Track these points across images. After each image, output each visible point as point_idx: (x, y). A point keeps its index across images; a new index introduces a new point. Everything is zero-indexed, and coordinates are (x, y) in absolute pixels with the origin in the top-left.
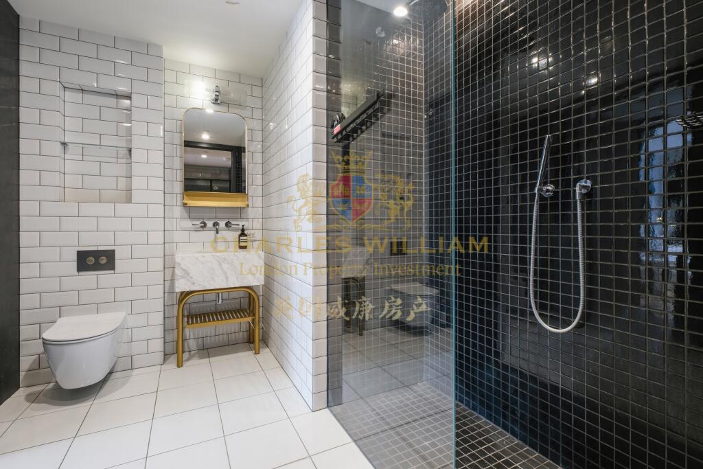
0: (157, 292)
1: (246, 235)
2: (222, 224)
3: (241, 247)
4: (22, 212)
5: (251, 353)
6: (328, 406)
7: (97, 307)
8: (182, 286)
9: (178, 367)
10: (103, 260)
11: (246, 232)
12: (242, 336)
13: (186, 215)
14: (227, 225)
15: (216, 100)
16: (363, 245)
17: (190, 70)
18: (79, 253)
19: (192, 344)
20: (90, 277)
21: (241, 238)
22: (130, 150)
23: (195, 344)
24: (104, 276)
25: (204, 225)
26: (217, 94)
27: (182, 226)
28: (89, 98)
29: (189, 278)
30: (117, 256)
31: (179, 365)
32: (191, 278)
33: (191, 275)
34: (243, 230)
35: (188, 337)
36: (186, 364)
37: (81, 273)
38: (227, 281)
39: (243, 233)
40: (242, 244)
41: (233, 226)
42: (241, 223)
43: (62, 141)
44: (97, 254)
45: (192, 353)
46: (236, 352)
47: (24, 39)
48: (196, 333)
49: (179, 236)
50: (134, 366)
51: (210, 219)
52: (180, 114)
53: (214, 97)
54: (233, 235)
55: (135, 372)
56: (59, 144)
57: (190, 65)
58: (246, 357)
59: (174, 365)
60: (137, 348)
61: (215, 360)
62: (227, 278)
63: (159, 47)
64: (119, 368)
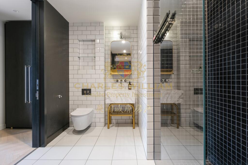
0: (103, 103)
1: (131, 85)
2: (123, 81)
3: (129, 89)
4: (70, 78)
5: (132, 128)
6: (154, 159)
7: (87, 106)
8: (108, 102)
9: (108, 129)
10: (88, 92)
11: (131, 83)
12: (130, 121)
13: (112, 78)
14: (125, 81)
15: (121, 37)
16: (179, 89)
17: (113, 28)
18: (82, 89)
19: (114, 121)
20: (85, 97)
21: (129, 85)
22: (95, 57)
23: (115, 122)
24: (88, 97)
25: (117, 81)
26: (121, 35)
27: (110, 81)
28: (85, 43)
29: (110, 99)
30: (92, 91)
31: (108, 128)
32: (111, 99)
33: (110, 98)
34: (130, 83)
35: (113, 119)
36: (110, 128)
37: (83, 95)
38: (122, 101)
39: (130, 84)
40: (129, 88)
41: (127, 81)
42: (129, 80)
43: (79, 56)
44: (86, 90)
45: (114, 124)
46: (127, 126)
47: (70, 28)
48: (115, 118)
49: (110, 85)
50: (96, 126)
51: (119, 79)
52: (109, 44)
53: (120, 36)
54: (126, 85)
55: (96, 128)
56: (77, 57)
57: (113, 27)
58: (130, 129)
59: (107, 128)
60: (97, 120)
61: (120, 128)
62: (122, 100)
63: (103, 23)
64: (92, 126)
